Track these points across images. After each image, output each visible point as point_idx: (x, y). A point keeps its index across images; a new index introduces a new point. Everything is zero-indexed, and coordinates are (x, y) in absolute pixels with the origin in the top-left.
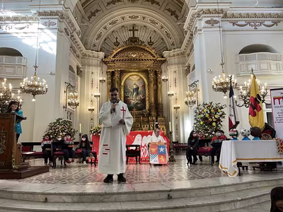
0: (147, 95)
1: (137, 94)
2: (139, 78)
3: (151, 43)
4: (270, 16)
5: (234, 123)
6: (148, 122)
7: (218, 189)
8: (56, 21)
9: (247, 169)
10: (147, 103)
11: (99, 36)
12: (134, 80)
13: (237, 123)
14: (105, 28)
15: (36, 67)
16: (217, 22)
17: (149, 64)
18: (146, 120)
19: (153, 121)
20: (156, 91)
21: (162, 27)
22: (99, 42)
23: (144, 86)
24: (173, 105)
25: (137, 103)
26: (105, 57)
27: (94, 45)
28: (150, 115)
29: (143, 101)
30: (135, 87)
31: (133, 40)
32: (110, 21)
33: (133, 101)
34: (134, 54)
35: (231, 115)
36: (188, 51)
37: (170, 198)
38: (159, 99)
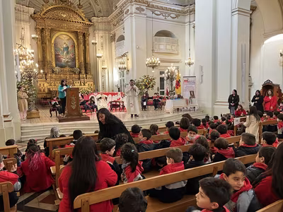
0: (77, 54)
1: (68, 53)
2: (68, 38)
3: (80, 6)
4: (174, 10)
6: (79, 79)
10: (77, 61)
12: (64, 39)
16: (143, 10)
17: (78, 27)
18: (77, 76)
19: (84, 78)
23: (74, 46)
25: (67, 62)
26: (34, 13)
29: (74, 60)
30: (65, 46)
34: (64, 14)
36: (115, 22)
38: (88, 59)
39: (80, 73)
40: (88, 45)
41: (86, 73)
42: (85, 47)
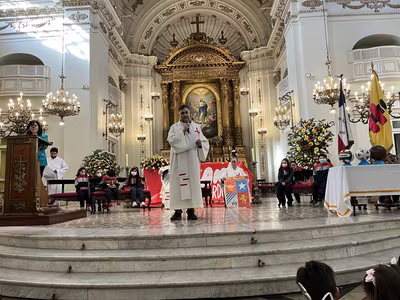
0: (219, 116)
2: (207, 91)
3: (223, 41)
5: (346, 144)
6: (222, 154)
7: (323, 232)
8: (87, 13)
9: (365, 209)
10: (220, 126)
11: (149, 33)
12: (200, 94)
13: (351, 143)
14: (157, 21)
15: (62, 77)
16: (319, 3)
17: (221, 71)
18: (218, 151)
20: (232, 110)
21: (239, 16)
22: (149, 43)
23: (215, 103)
24: (257, 129)
25: (206, 128)
26: (158, 64)
27: (143, 47)
28: (223, 143)
29: (214, 124)
31: (198, 36)
32: (164, 11)
34: (199, 57)
35: (341, 132)
36: (277, 49)
37: (254, 242)
41: (235, 145)
42: (233, 103)
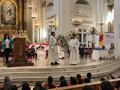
1: (10, 14)
2: (11, 3)
12: (8, 4)
19: (21, 33)
23: (15, 9)
29: (14, 19)
30: (8, 9)
33: (7, 19)
38: (25, 19)
39: (19, 29)
40: (26, 9)
41: (23, 29)
42: (23, 11)
